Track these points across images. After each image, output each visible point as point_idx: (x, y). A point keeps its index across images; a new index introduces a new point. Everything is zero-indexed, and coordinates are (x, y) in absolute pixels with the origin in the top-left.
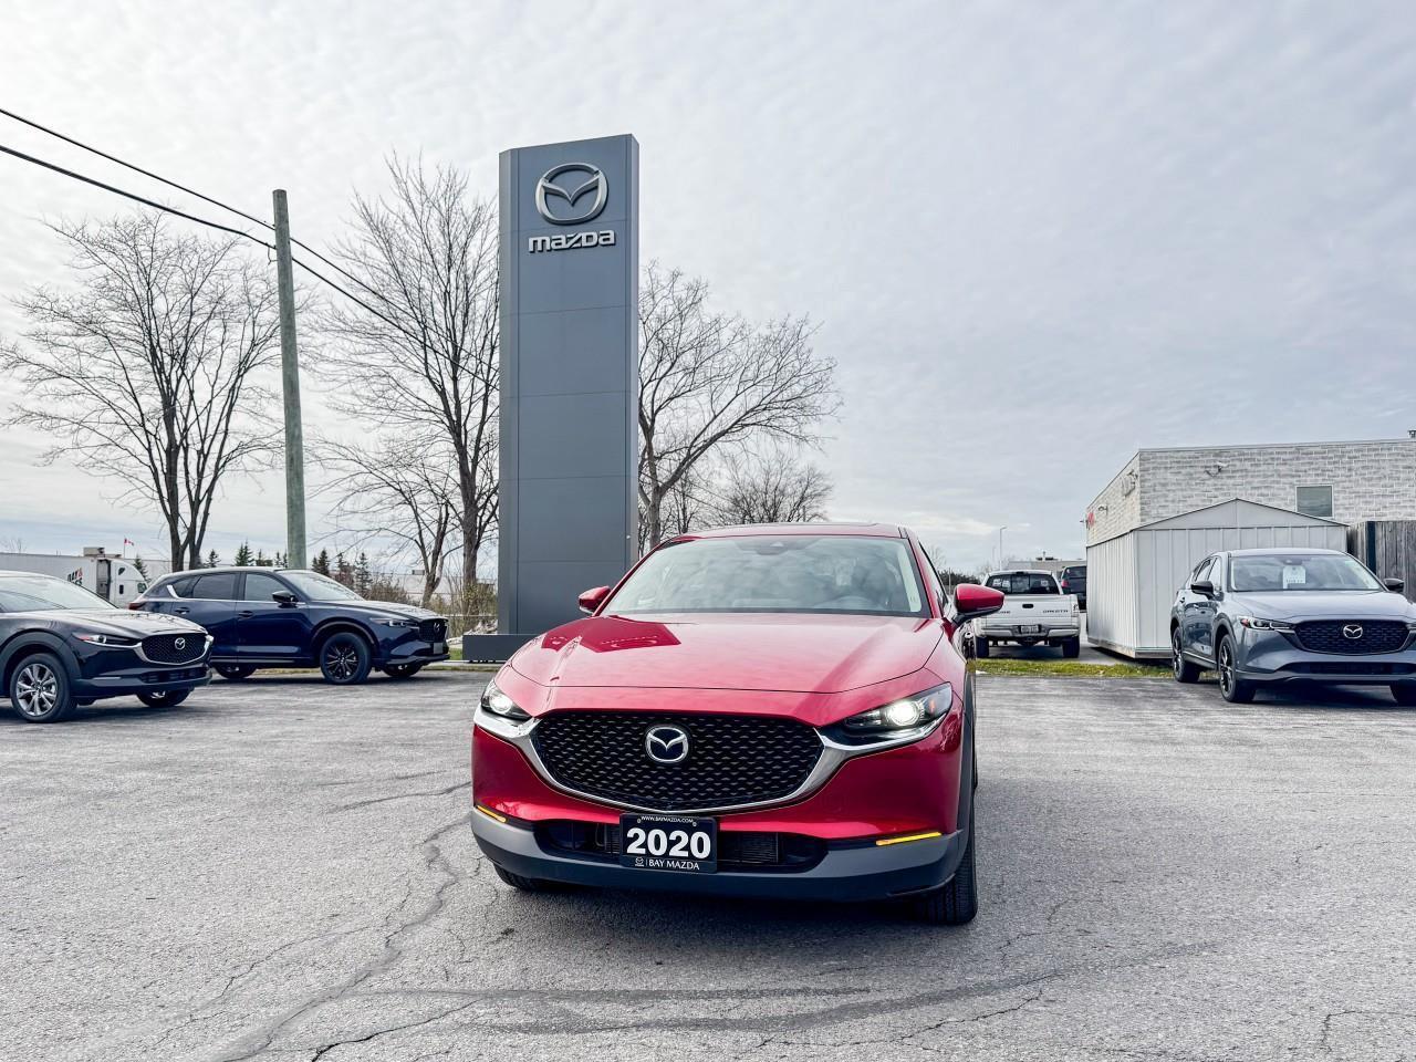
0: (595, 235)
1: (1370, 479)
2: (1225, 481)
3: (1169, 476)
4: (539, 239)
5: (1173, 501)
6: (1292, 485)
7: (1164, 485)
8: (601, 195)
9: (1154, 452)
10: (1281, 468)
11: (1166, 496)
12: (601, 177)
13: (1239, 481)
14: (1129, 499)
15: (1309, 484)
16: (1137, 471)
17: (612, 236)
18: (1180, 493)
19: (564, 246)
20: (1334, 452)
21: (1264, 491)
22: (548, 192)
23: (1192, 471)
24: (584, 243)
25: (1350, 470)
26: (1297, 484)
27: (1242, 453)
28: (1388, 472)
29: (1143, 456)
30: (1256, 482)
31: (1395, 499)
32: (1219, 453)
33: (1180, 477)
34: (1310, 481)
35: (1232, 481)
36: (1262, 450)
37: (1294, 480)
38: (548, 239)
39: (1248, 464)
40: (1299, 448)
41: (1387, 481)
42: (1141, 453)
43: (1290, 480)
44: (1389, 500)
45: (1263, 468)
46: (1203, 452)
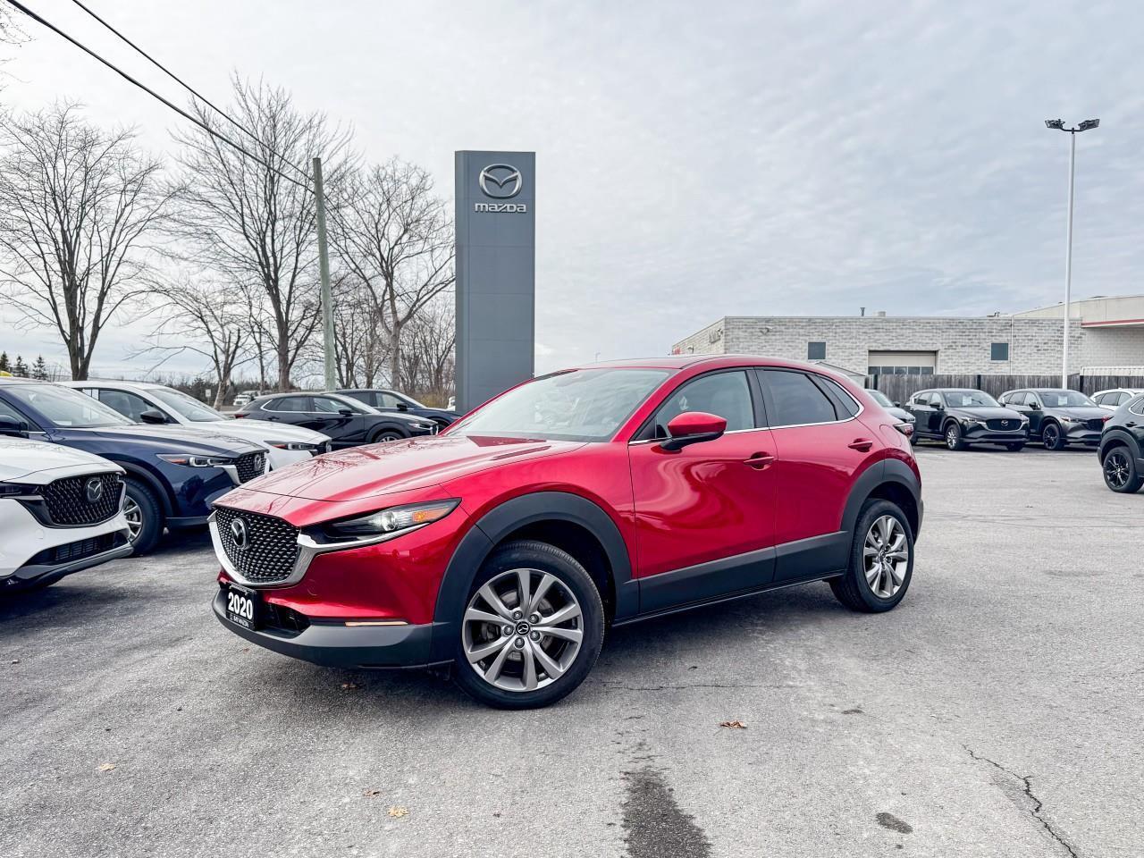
0: (515, 207)
1: (845, 339)
2: (770, 337)
3: (741, 333)
4: (482, 205)
5: (742, 348)
6: (806, 341)
7: (738, 338)
8: (518, 184)
9: (733, 318)
10: (801, 330)
11: (738, 345)
12: (518, 173)
13: (778, 337)
14: (714, 346)
15: (814, 341)
16: (723, 328)
17: (525, 208)
18: (746, 344)
19: (496, 210)
20: (828, 323)
21: (790, 344)
22: (487, 178)
23: (753, 330)
24: (509, 210)
25: (836, 333)
26: (809, 341)
27: (780, 321)
28: (854, 335)
29: (727, 321)
30: (787, 338)
31: (858, 351)
32: (768, 320)
33: (746, 334)
34: (815, 339)
35: (774, 337)
36: (791, 319)
37: (807, 338)
38: (487, 205)
39: (783, 327)
40: (810, 320)
41: (854, 340)
42: (726, 318)
43: (804, 338)
44: (854, 351)
45: (791, 330)
46: (759, 320)
